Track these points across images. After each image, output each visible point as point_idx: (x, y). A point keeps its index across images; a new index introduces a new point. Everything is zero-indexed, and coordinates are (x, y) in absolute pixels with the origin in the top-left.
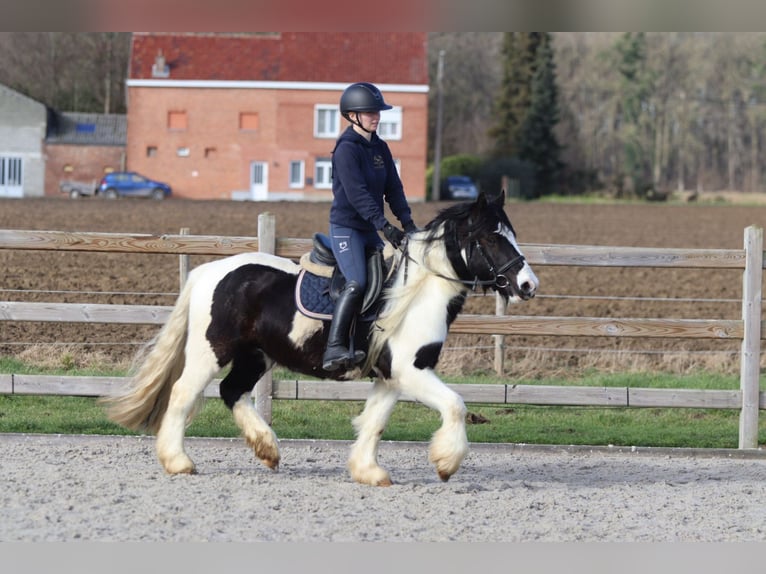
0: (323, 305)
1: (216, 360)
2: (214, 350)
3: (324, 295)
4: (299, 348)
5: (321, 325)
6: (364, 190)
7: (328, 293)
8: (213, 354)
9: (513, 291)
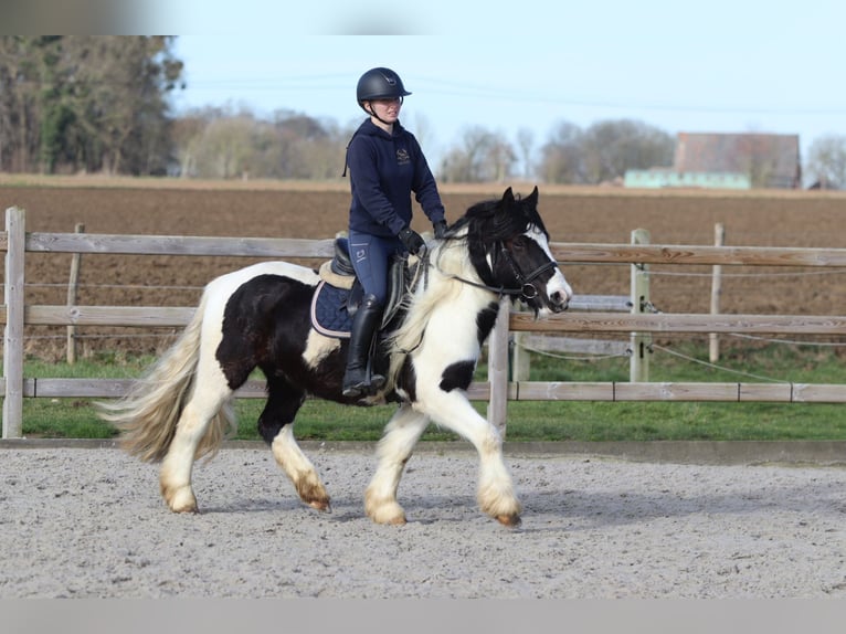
0: (341, 321)
1: (226, 382)
2: (224, 371)
3: (341, 310)
4: (313, 369)
5: (338, 343)
6: (376, 191)
7: (345, 308)
8: (223, 376)
9: (542, 302)
